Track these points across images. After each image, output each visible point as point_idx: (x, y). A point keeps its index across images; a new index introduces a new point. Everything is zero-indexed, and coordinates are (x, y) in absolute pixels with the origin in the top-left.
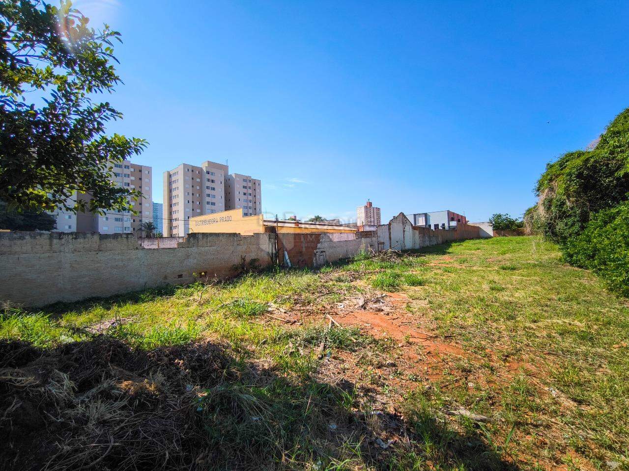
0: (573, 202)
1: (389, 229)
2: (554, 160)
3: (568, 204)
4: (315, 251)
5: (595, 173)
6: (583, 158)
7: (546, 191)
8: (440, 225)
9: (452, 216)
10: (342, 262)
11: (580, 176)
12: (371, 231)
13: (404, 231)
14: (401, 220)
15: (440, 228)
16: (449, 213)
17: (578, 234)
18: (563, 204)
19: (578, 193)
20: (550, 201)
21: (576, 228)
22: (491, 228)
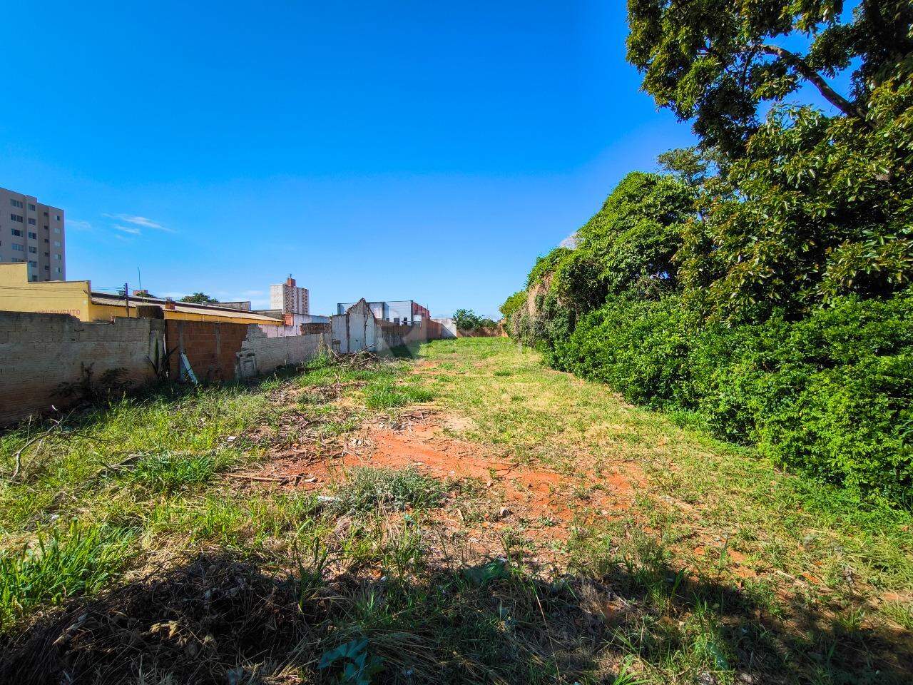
0: (564, 301)
1: (348, 321)
2: (546, 254)
3: (559, 303)
4: (238, 354)
5: (583, 273)
6: (574, 256)
7: (537, 287)
8: (402, 319)
9: (416, 309)
10: (289, 371)
11: (572, 274)
12: (323, 324)
13: (365, 326)
14: (362, 310)
15: (401, 324)
16: (413, 304)
17: (566, 335)
18: (555, 302)
19: (568, 293)
20: (542, 299)
21: (565, 329)
22: (455, 326)
